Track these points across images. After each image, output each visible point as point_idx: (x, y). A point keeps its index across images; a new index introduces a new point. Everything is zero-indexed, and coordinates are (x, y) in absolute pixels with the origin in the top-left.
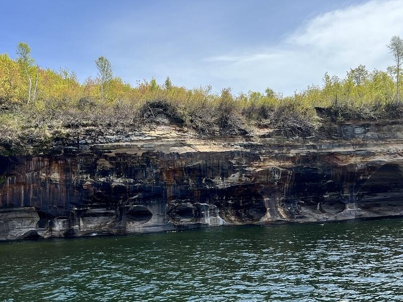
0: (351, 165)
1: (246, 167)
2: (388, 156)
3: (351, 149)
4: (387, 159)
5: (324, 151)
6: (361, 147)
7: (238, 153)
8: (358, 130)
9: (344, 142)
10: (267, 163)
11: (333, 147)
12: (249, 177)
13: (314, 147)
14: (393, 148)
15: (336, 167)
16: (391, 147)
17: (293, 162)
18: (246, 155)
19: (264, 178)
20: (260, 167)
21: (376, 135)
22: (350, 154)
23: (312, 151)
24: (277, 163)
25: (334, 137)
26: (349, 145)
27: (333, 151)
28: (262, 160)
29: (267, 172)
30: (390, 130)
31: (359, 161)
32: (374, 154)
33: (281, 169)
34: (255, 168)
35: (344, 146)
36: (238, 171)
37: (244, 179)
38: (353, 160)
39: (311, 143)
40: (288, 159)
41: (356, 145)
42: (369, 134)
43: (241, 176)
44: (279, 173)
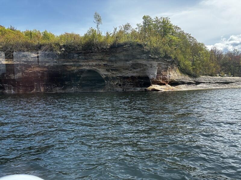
0: (72, 70)
1: (25, 70)
3: (72, 64)
4: (88, 68)
5: (60, 64)
6: (77, 63)
7: (21, 64)
8: (76, 55)
9: (69, 60)
10: (35, 69)
11: (64, 63)
14: (91, 63)
15: (66, 71)
17: (47, 68)
19: (33, 75)
20: (31, 70)
21: (84, 57)
23: (55, 64)
25: (65, 58)
28: (32, 67)
32: (82, 66)
33: (41, 71)
36: (21, 72)
37: (24, 75)
41: (74, 62)
42: (80, 57)
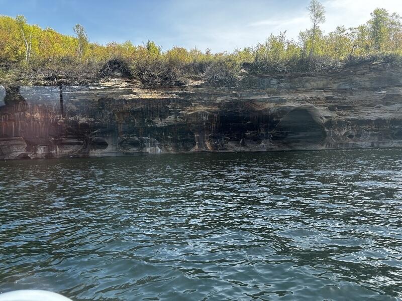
0: (266, 110)
1: (180, 111)
2: (297, 103)
3: (266, 97)
4: (295, 105)
5: (244, 98)
6: (275, 95)
7: (174, 100)
8: (273, 82)
9: (261, 90)
10: (197, 108)
11: (251, 96)
12: (182, 118)
13: (236, 95)
14: (301, 96)
15: (254, 111)
16: (300, 95)
17: (219, 107)
18: (180, 101)
19: (194, 120)
20: (191, 111)
21: (288, 85)
22: (265, 101)
23: (234, 98)
24: (206, 108)
25: (254, 87)
26: (264, 94)
27: (251, 98)
28: (193, 105)
29: (196, 115)
30: (300, 81)
31: (272, 106)
32: (285, 101)
33: (208, 112)
34: (188, 112)
35: (261, 94)
36: (173, 114)
37: (178, 120)
38: (267, 106)
39: (234, 92)
40: (215, 104)
41: (271, 93)
42: (282, 85)
43: (176, 118)
44: (206, 116)
